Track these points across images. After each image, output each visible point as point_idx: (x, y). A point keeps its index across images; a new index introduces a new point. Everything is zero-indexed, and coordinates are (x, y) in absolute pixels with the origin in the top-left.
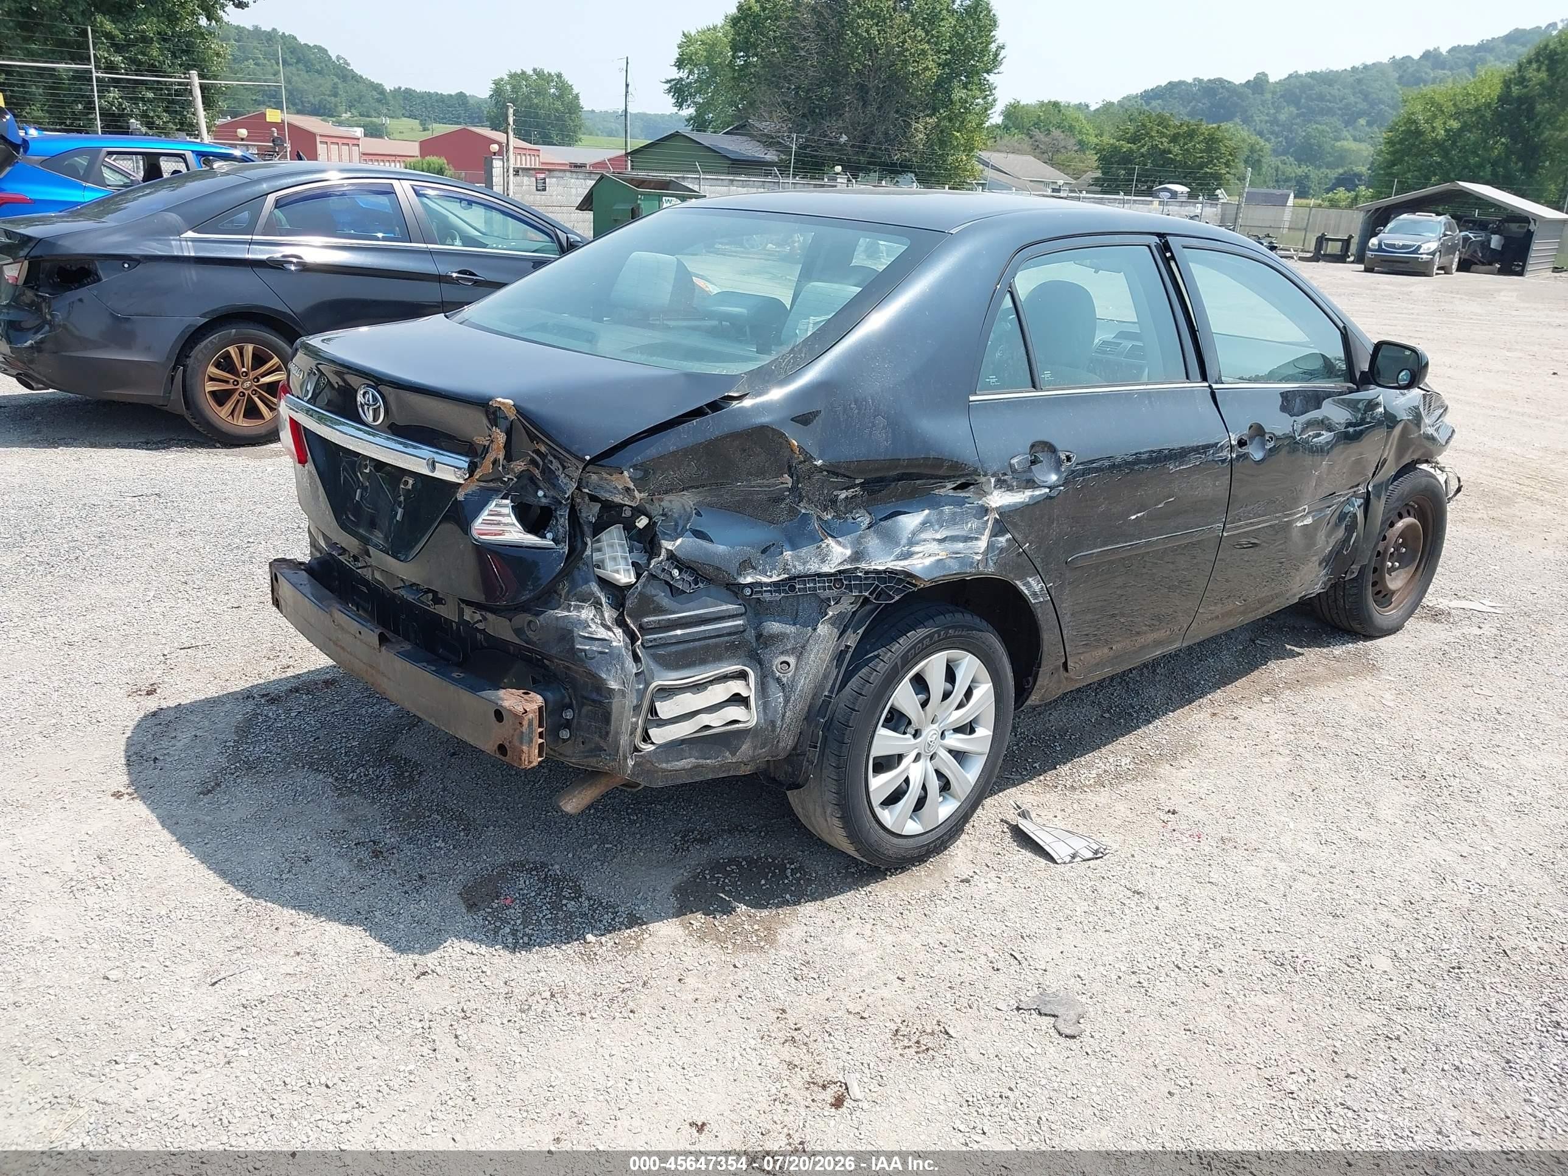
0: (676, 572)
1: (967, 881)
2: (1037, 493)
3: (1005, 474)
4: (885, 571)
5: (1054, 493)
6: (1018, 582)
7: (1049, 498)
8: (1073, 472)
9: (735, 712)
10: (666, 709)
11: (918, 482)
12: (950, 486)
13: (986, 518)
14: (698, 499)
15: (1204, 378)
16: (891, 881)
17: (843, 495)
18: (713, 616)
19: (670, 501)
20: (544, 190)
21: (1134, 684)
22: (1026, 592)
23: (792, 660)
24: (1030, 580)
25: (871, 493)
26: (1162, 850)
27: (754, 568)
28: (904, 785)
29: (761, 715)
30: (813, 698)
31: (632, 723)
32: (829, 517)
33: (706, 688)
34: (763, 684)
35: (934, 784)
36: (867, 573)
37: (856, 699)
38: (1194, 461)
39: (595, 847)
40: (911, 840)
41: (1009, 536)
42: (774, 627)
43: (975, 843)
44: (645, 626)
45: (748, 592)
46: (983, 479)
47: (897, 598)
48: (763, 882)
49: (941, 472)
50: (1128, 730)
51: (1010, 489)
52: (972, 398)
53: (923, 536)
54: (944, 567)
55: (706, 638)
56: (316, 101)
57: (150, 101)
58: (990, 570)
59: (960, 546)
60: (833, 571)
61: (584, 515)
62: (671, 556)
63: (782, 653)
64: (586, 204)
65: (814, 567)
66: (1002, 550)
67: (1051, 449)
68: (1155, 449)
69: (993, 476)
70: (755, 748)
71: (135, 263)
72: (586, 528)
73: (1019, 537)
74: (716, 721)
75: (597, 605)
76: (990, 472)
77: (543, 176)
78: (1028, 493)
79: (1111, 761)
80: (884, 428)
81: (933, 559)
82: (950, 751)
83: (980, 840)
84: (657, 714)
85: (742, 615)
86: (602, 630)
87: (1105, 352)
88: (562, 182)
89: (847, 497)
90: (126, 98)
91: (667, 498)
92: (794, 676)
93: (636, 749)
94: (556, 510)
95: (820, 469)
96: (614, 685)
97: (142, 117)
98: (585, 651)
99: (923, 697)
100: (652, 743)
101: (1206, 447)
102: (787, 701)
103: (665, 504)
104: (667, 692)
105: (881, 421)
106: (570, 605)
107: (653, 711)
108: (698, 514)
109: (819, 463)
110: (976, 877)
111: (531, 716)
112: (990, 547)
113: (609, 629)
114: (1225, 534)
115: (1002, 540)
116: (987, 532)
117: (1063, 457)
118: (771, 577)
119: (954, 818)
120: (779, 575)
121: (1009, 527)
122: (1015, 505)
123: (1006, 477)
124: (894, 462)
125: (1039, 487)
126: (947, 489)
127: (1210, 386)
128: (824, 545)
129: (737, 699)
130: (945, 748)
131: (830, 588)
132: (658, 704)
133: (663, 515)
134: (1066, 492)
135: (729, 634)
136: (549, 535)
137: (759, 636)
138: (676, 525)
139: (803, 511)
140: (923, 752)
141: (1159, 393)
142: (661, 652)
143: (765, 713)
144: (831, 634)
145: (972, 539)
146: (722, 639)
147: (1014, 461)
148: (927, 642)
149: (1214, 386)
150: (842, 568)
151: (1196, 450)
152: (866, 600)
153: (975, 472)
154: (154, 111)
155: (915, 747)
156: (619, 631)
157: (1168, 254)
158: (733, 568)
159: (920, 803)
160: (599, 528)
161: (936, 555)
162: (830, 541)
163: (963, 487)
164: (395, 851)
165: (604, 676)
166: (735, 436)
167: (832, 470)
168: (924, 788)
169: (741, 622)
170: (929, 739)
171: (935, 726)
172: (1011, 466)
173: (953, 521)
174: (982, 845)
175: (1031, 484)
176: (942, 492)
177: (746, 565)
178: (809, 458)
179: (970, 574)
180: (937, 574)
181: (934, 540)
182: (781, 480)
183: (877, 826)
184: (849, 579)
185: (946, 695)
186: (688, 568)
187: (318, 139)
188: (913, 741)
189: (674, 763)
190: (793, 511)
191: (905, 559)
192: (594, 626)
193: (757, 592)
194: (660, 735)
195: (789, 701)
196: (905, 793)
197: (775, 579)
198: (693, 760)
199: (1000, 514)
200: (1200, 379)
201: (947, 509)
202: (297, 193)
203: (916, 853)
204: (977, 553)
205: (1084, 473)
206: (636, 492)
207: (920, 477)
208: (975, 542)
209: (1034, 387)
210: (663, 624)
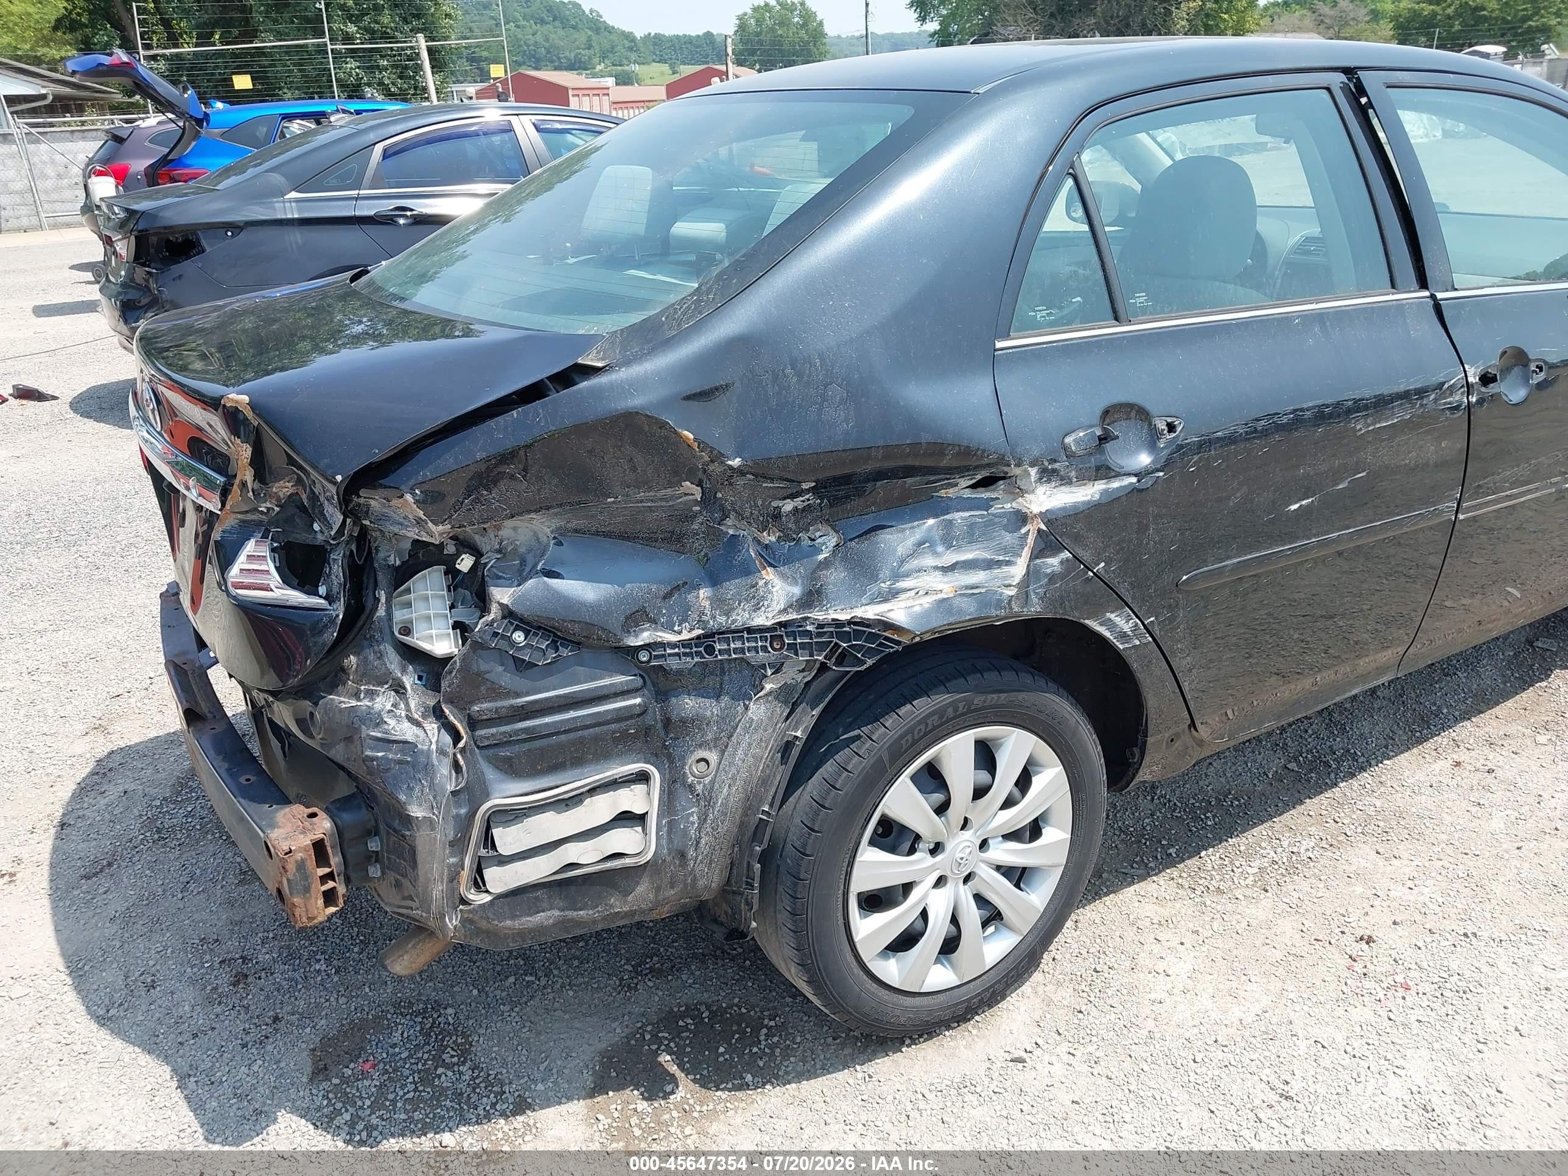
0: (519, 637)
1: (1021, 1060)
2: (1116, 484)
3: (1053, 461)
4: (850, 622)
5: (1147, 482)
6: (1087, 622)
7: (1134, 491)
8: (1180, 447)
9: (625, 840)
10: (508, 839)
11: (909, 480)
12: (964, 482)
13: (1023, 531)
14: (556, 523)
15: (1423, 284)
16: (909, 1052)
17: (788, 506)
18: (588, 696)
19: (515, 529)
21: (1341, 713)
22: (1107, 634)
23: (713, 757)
24: (1112, 616)
25: (835, 502)
26: (1340, 1012)
27: (654, 621)
28: (919, 924)
29: (664, 842)
30: (745, 814)
31: (449, 866)
32: (773, 539)
33: (581, 802)
34: (670, 793)
35: (971, 915)
36: (820, 626)
37: (817, 814)
38: (1398, 415)
39: (512, 979)
40: (941, 997)
41: (1066, 555)
42: (689, 704)
43: (1051, 988)
44: (476, 716)
45: (644, 657)
46: (1017, 471)
47: (870, 662)
48: (721, 1050)
49: (944, 463)
50: (1320, 789)
51: (1066, 481)
52: (999, 345)
53: (915, 563)
54: (950, 611)
55: (576, 729)
56: (571, 56)
58: (1035, 608)
59: (978, 577)
60: (769, 623)
61: (381, 555)
62: (508, 614)
63: (700, 746)
65: (741, 617)
66: (1052, 578)
67: (1141, 414)
68: (1329, 401)
69: (1032, 465)
70: (658, 889)
71: (238, 230)
72: (380, 576)
73: (1086, 555)
74: (586, 854)
75: (399, 689)
76: (1026, 459)
78: (1099, 486)
79: (1285, 844)
80: (843, 401)
81: (930, 599)
82: (998, 868)
83: (1059, 984)
84: (494, 846)
85: (637, 690)
86: (406, 725)
87: (1308, 253)
89: (796, 509)
91: (509, 523)
92: (713, 782)
93: (464, 901)
94: (330, 553)
95: (740, 472)
96: (417, 811)
98: (377, 758)
99: (938, 797)
100: (487, 891)
101: (1421, 392)
102: (703, 820)
103: (506, 532)
104: (512, 815)
105: (836, 392)
106: (359, 691)
107: (489, 841)
108: (559, 544)
109: (736, 462)
110: (1037, 1052)
111: (299, 856)
112: (1031, 574)
113: (418, 724)
114: (1461, 517)
115: (1053, 563)
116: (1026, 553)
117: (1162, 425)
118: (680, 633)
119: (1011, 958)
120: (691, 630)
121: (1066, 542)
122: (1075, 506)
123: (1057, 466)
124: (861, 453)
125: (1118, 475)
126: (961, 489)
127: (1433, 296)
128: (761, 583)
129: (626, 818)
130: (989, 864)
131: (764, 649)
132: (497, 832)
133: (499, 551)
134: (1168, 481)
135: (618, 720)
136: (322, 590)
137: (667, 723)
138: (523, 562)
139: (731, 532)
140: (948, 873)
141: (1340, 315)
142: (505, 752)
143: (670, 840)
144: (770, 719)
145: (999, 564)
146: (605, 728)
147: (1068, 440)
148: (934, 720)
149: (1439, 295)
150: (783, 619)
151: (1405, 396)
152: (823, 668)
153: (1002, 461)
155: (933, 868)
156: (432, 727)
157: (1364, 100)
158: (615, 623)
159: (950, 946)
160: (403, 575)
161: (937, 592)
162: (769, 574)
163: (987, 482)
164: (263, 975)
165: (403, 798)
166: (582, 430)
167: (759, 471)
168: (954, 920)
169: (638, 701)
170: (959, 855)
171: (967, 834)
172: (1065, 448)
173: (972, 534)
174: (1061, 992)
175: (1104, 472)
176: (951, 492)
177: (637, 618)
178: (718, 457)
179: (998, 616)
180: (939, 622)
181: (936, 568)
182: (682, 490)
183: (874, 986)
184: (793, 635)
185: (980, 792)
186: (539, 628)
187: (570, 93)
188: (930, 861)
189: (524, 919)
190: (713, 534)
191: (886, 600)
192: (392, 722)
193: (656, 657)
194: (499, 879)
195: (705, 820)
196: (922, 934)
197: (686, 636)
198: (556, 913)
199: (1049, 523)
200: (1415, 285)
201: (959, 517)
202: (406, 140)
203: (947, 1014)
204: (1007, 586)
205: (1200, 446)
206: (430, 524)
207: (909, 471)
208: (1006, 569)
209: (1117, 319)
210: (503, 712)
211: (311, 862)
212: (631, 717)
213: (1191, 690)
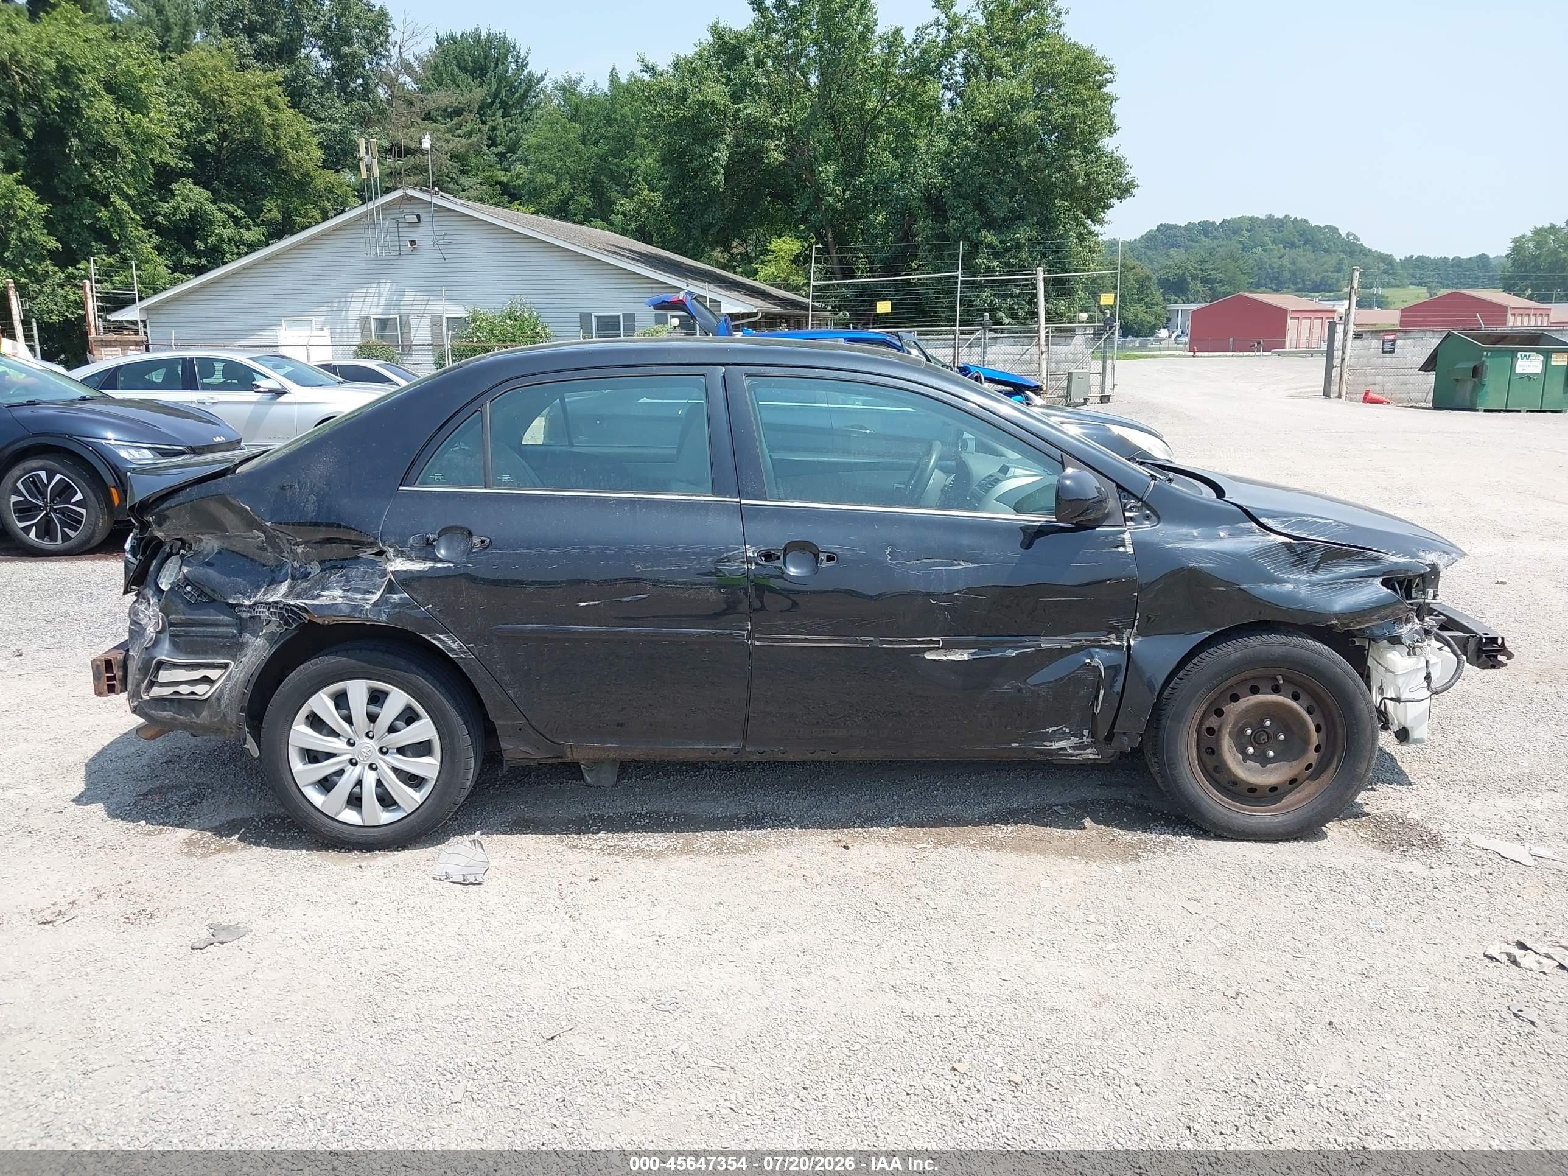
0: (188, 588)
2: (438, 565)
3: (404, 547)
4: (294, 606)
5: (457, 568)
6: (425, 636)
7: (451, 570)
8: (486, 554)
9: (202, 689)
10: (162, 675)
12: (370, 551)
13: (383, 579)
15: (739, 495)
17: (299, 550)
18: (212, 622)
19: (206, 543)
20: (1392, 352)
22: (439, 646)
24: (443, 637)
25: (315, 550)
31: (136, 679)
32: (298, 565)
33: (198, 669)
36: (285, 605)
38: (677, 565)
40: (347, 827)
41: (402, 595)
45: (237, 610)
46: (384, 548)
47: (294, 626)
49: (366, 540)
51: (409, 559)
52: (401, 488)
53: (334, 585)
54: (336, 610)
56: (1318, 279)
57: (1018, 296)
58: (382, 619)
62: (185, 577)
64: (1429, 365)
66: (395, 606)
69: (391, 547)
70: (211, 716)
73: (418, 598)
74: (184, 689)
76: (387, 543)
77: (1392, 338)
78: (429, 564)
82: (394, 768)
84: (158, 678)
85: (233, 625)
88: (1420, 342)
90: (994, 295)
91: (204, 540)
93: (140, 697)
97: (1009, 309)
99: (346, 713)
100: (149, 696)
101: (701, 555)
103: (203, 544)
104: (167, 666)
107: (156, 673)
108: (219, 553)
109: (269, 524)
112: (383, 600)
114: (756, 643)
115: (394, 598)
116: (383, 589)
117: (477, 541)
121: (403, 588)
122: (412, 572)
123: (404, 550)
125: (441, 561)
126: (368, 555)
127: (739, 502)
128: (282, 584)
129: (206, 680)
130: (385, 763)
132: (160, 671)
134: (474, 570)
135: (222, 637)
142: (176, 639)
144: (263, 646)
145: (369, 593)
146: (216, 639)
147: (412, 537)
149: (745, 502)
153: (376, 542)
154: (1019, 304)
155: (346, 752)
161: (334, 599)
162: (288, 581)
163: (380, 553)
167: (280, 530)
168: (360, 786)
169: (231, 630)
170: (362, 750)
171: (370, 741)
172: (409, 541)
173: (362, 577)
175: (432, 557)
176: (365, 556)
179: (359, 617)
180: (328, 613)
185: (372, 718)
186: (196, 586)
187: (1290, 315)
196: (336, 785)
197: (251, 603)
199: (396, 577)
201: (362, 568)
205: (501, 556)
207: (342, 541)
208: (370, 595)
209: (486, 485)
210: (178, 621)
211: (103, 668)
212: (227, 637)
213: (516, 697)
